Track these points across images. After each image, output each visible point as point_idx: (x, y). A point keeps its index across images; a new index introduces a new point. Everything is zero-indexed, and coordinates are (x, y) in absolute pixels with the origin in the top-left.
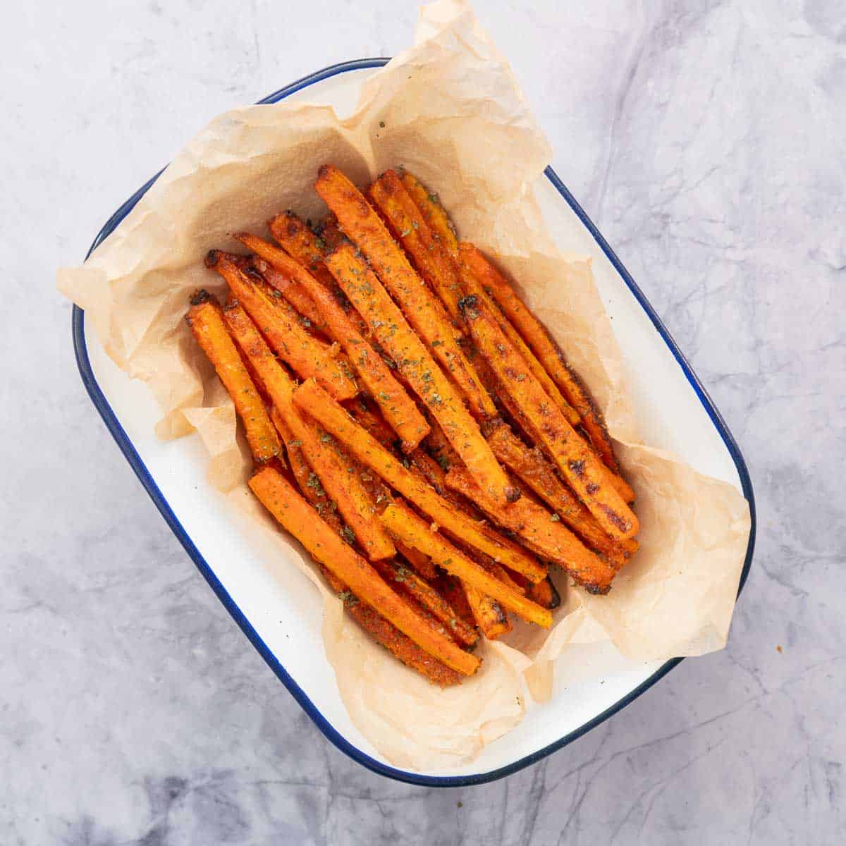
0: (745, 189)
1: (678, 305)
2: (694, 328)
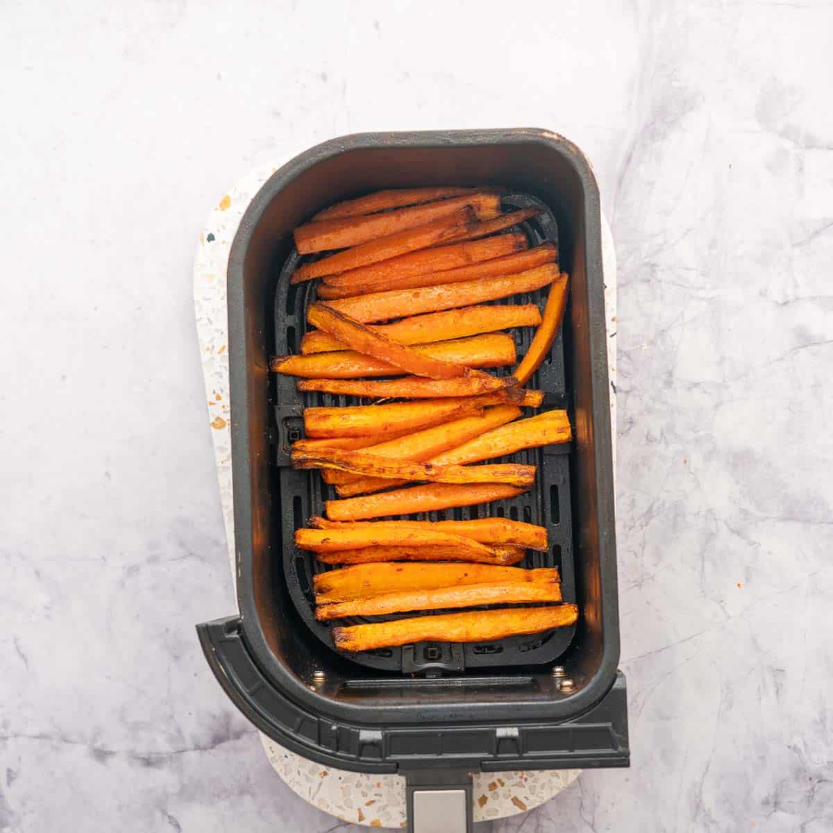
0: (713, 244)
1: (663, 331)
2: (675, 349)
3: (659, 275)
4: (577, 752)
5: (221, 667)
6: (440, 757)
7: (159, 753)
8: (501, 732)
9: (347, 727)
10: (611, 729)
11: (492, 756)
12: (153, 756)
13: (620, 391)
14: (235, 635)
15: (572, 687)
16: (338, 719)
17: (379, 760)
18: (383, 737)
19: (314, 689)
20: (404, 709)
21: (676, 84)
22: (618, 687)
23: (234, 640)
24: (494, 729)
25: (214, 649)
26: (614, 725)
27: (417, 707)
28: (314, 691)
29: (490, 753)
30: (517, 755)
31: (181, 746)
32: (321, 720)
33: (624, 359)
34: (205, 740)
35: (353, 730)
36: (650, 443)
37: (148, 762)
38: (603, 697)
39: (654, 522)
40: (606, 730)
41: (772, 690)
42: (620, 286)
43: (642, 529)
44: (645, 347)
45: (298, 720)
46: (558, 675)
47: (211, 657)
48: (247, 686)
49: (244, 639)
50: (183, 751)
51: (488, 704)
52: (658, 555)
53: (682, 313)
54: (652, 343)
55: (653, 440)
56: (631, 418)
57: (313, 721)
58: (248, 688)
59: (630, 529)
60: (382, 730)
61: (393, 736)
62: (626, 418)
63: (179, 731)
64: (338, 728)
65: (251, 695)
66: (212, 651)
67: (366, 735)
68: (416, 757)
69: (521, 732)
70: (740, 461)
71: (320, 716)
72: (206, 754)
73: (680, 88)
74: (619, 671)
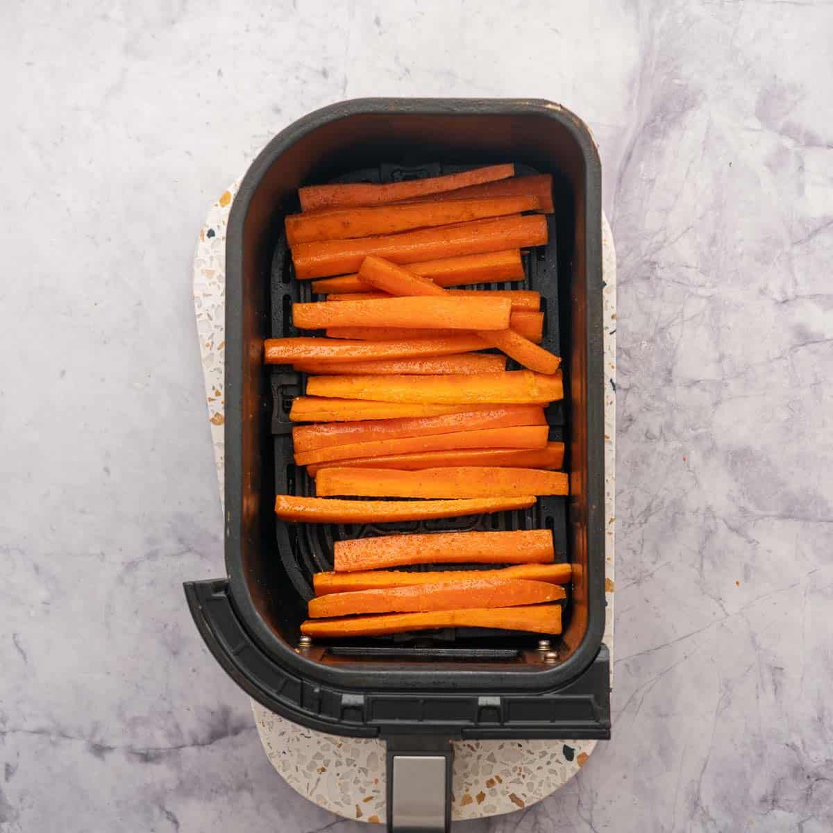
1: (663, 328)
2: (674, 346)
3: (659, 272)
4: (558, 723)
5: (207, 625)
6: (421, 723)
7: (157, 749)
8: (484, 700)
9: (329, 690)
10: (593, 701)
11: (473, 724)
12: (152, 751)
13: (620, 388)
14: (222, 594)
15: (557, 659)
16: (322, 682)
17: (361, 723)
18: (365, 700)
19: (298, 651)
20: (387, 674)
21: (677, 81)
22: (601, 659)
23: (220, 599)
24: (476, 697)
25: (200, 607)
26: (596, 698)
27: (400, 672)
28: (299, 654)
29: (472, 720)
30: (498, 724)
31: (180, 743)
32: (305, 682)
33: (624, 356)
34: (203, 736)
35: (336, 693)
36: (649, 440)
37: (147, 757)
38: (586, 669)
39: (652, 519)
40: (588, 702)
41: (770, 688)
42: (619, 283)
43: (641, 526)
44: (645, 344)
45: (282, 682)
46: (544, 648)
47: (197, 615)
48: (232, 645)
49: (230, 598)
50: (181, 747)
51: (471, 673)
52: (657, 552)
53: (682, 310)
54: (652, 340)
55: (652, 437)
56: (630, 415)
57: (296, 683)
58: (233, 648)
59: (629, 526)
60: (364, 695)
61: (375, 700)
62: (625, 415)
63: (177, 727)
64: (321, 691)
65: (236, 654)
66: (199, 609)
67: (349, 699)
68: (397, 722)
69: (503, 701)
70: (739, 458)
71: (303, 678)
72: (204, 750)
73: (680, 85)
74: (603, 644)
